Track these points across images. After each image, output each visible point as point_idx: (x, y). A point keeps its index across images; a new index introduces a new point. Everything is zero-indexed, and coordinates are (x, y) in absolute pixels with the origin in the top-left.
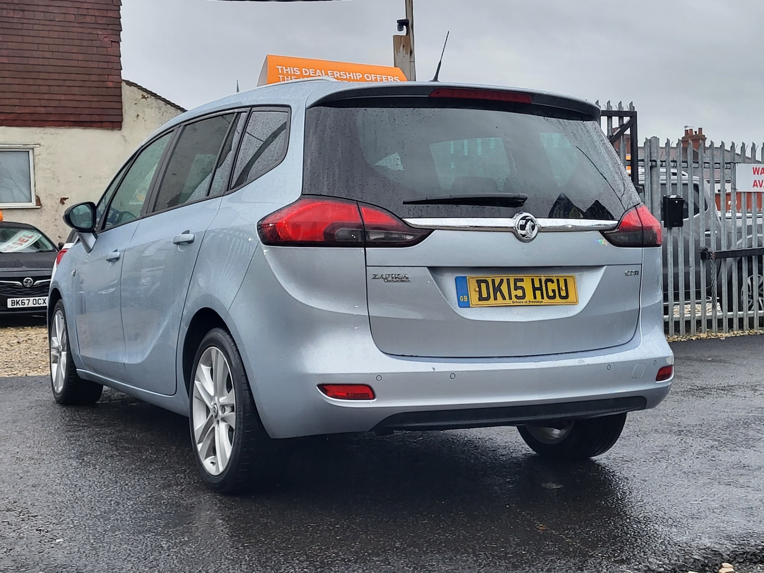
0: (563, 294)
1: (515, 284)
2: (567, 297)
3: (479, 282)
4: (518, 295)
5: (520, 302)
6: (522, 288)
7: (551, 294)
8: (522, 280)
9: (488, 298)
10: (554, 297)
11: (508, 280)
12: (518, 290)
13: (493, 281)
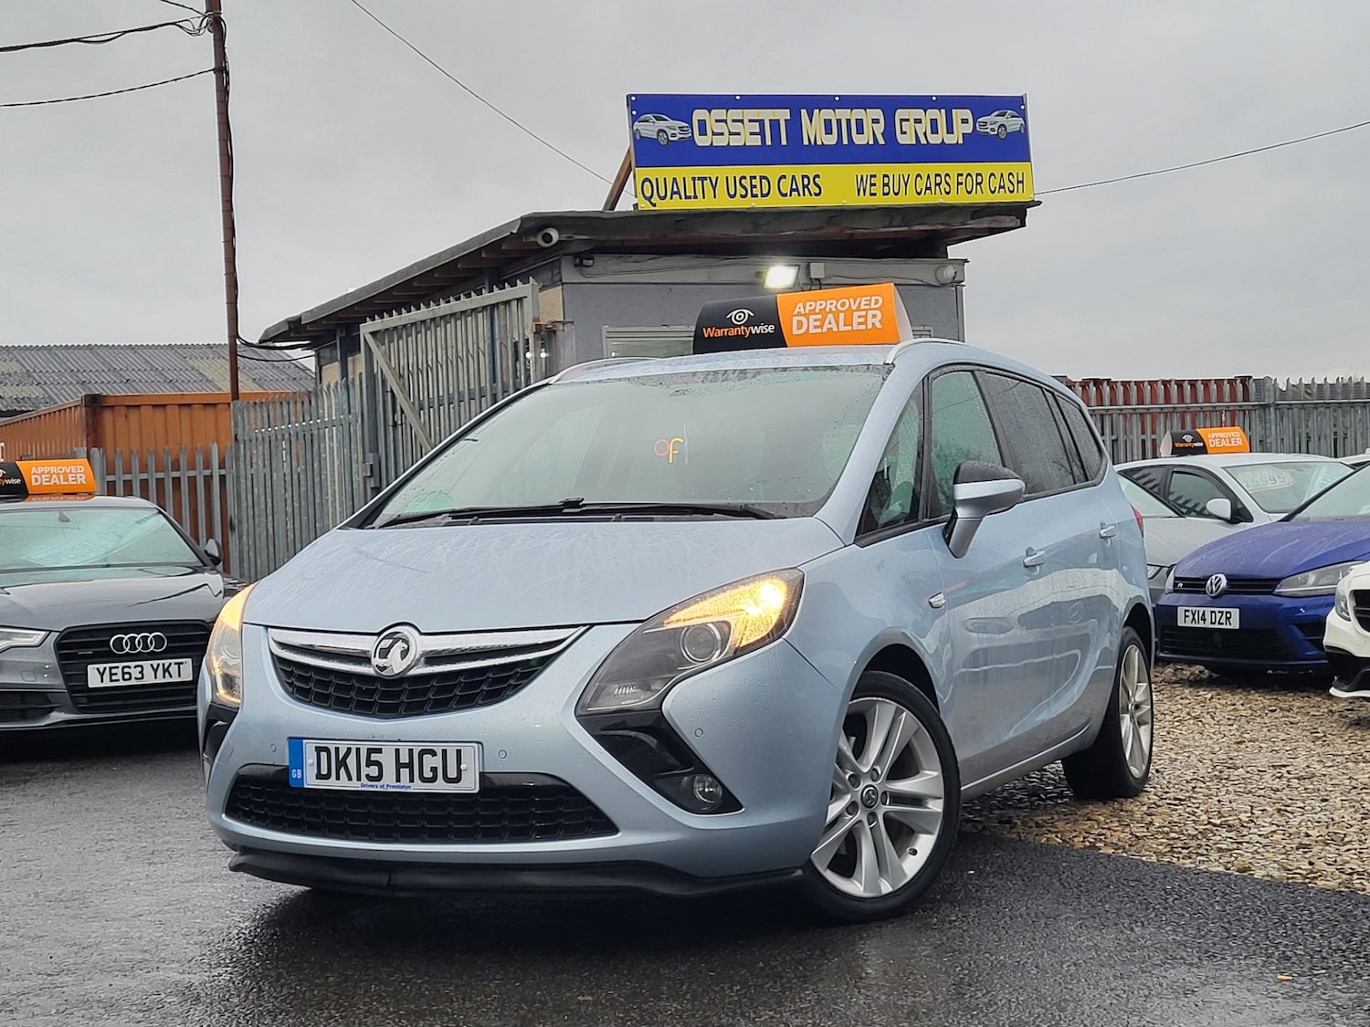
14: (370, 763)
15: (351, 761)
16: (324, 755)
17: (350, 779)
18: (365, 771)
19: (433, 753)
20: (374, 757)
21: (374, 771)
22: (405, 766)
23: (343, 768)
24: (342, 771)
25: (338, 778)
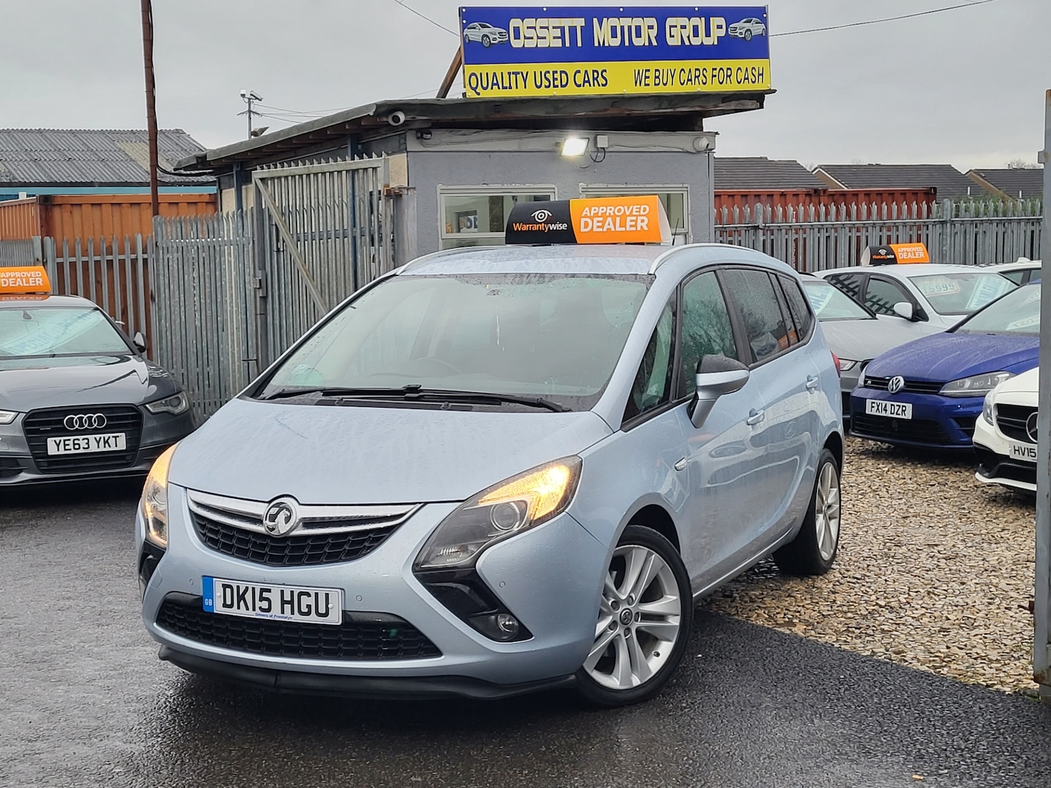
14: (262, 599)
15: (249, 596)
16: (228, 590)
17: (247, 609)
18: (258, 604)
19: (308, 595)
20: (265, 594)
21: (265, 605)
22: (287, 602)
23: (242, 601)
24: (242, 602)
25: (239, 608)
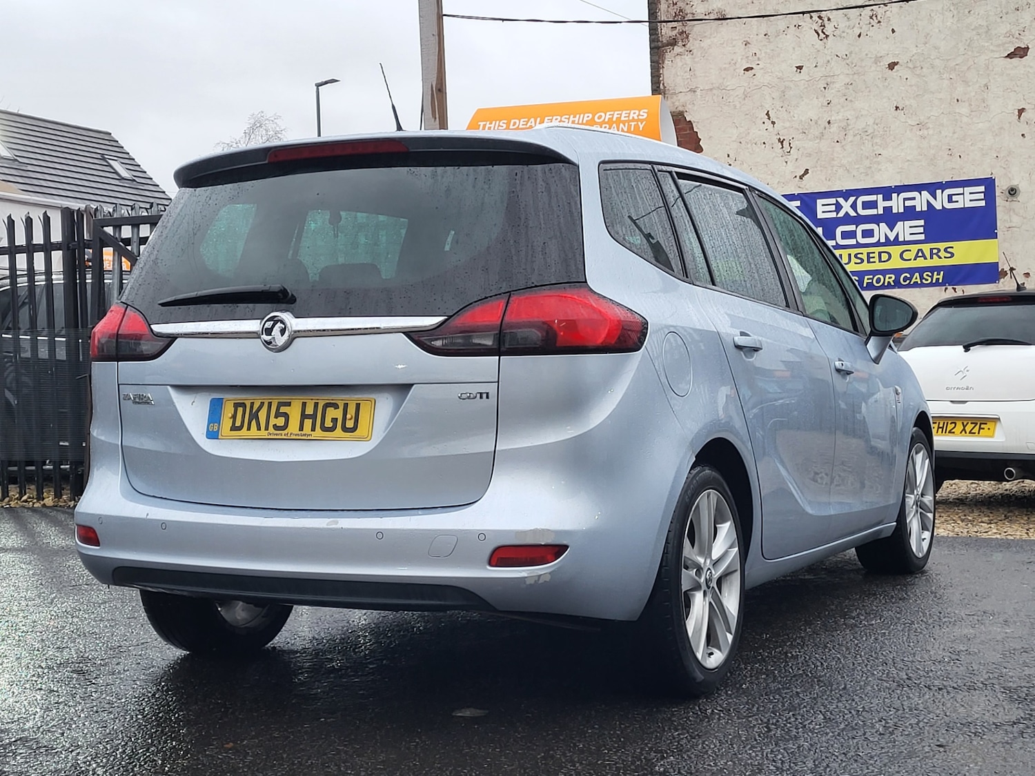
0: (350, 424)
1: (278, 409)
2: (354, 429)
3: (236, 406)
4: (278, 425)
5: (277, 435)
6: (286, 416)
7: (328, 424)
8: (289, 404)
9: (240, 428)
10: (332, 429)
11: (270, 404)
12: (279, 418)
13: (252, 404)
